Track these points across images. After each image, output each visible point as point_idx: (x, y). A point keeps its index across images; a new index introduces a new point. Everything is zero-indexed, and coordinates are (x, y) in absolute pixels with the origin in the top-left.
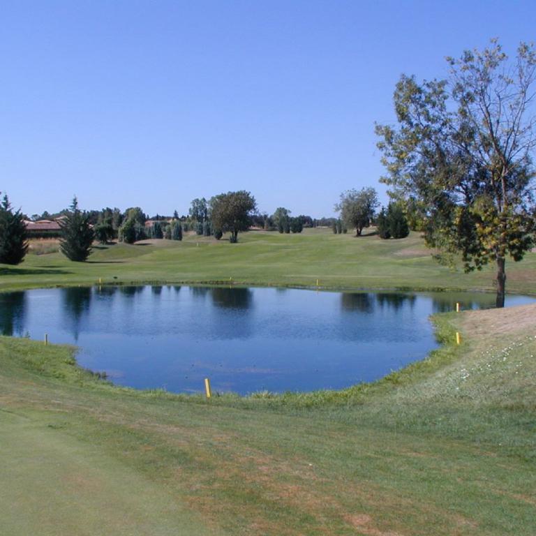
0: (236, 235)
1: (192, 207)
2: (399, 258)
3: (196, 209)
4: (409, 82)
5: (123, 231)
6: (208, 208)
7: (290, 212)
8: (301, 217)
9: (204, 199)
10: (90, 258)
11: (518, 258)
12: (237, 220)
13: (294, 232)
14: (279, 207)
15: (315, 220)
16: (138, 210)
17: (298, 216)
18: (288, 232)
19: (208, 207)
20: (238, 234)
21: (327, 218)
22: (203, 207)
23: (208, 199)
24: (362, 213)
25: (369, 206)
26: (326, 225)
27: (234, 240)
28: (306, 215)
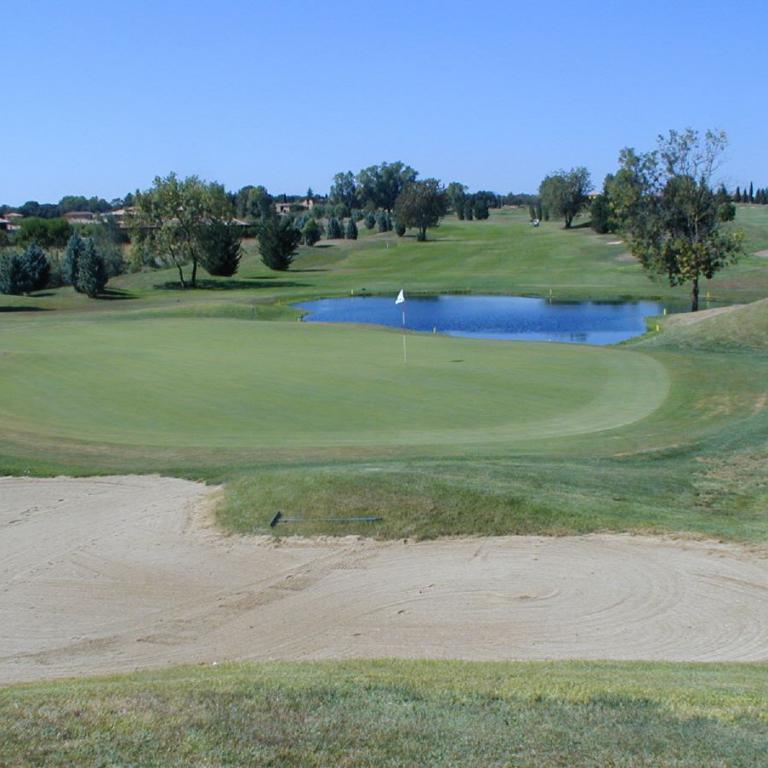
0: (424, 231)
1: (335, 184)
2: (621, 263)
3: (341, 188)
4: (630, 152)
5: (306, 232)
6: (356, 185)
7: (466, 187)
8: (480, 192)
9: (350, 174)
10: (291, 267)
11: (709, 276)
12: (426, 214)
13: (479, 218)
14: (451, 182)
15: (499, 196)
16: (262, 189)
17: (476, 192)
18: (471, 219)
19: (356, 183)
20: (427, 231)
21: (515, 194)
22: (350, 184)
23: (356, 172)
24: (571, 200)
25: (580, 190)
26: (515, 203)
27: (422, 238)
28: (487, 189)
